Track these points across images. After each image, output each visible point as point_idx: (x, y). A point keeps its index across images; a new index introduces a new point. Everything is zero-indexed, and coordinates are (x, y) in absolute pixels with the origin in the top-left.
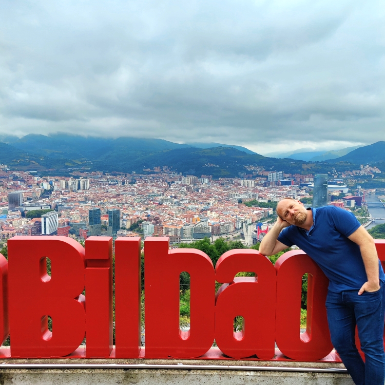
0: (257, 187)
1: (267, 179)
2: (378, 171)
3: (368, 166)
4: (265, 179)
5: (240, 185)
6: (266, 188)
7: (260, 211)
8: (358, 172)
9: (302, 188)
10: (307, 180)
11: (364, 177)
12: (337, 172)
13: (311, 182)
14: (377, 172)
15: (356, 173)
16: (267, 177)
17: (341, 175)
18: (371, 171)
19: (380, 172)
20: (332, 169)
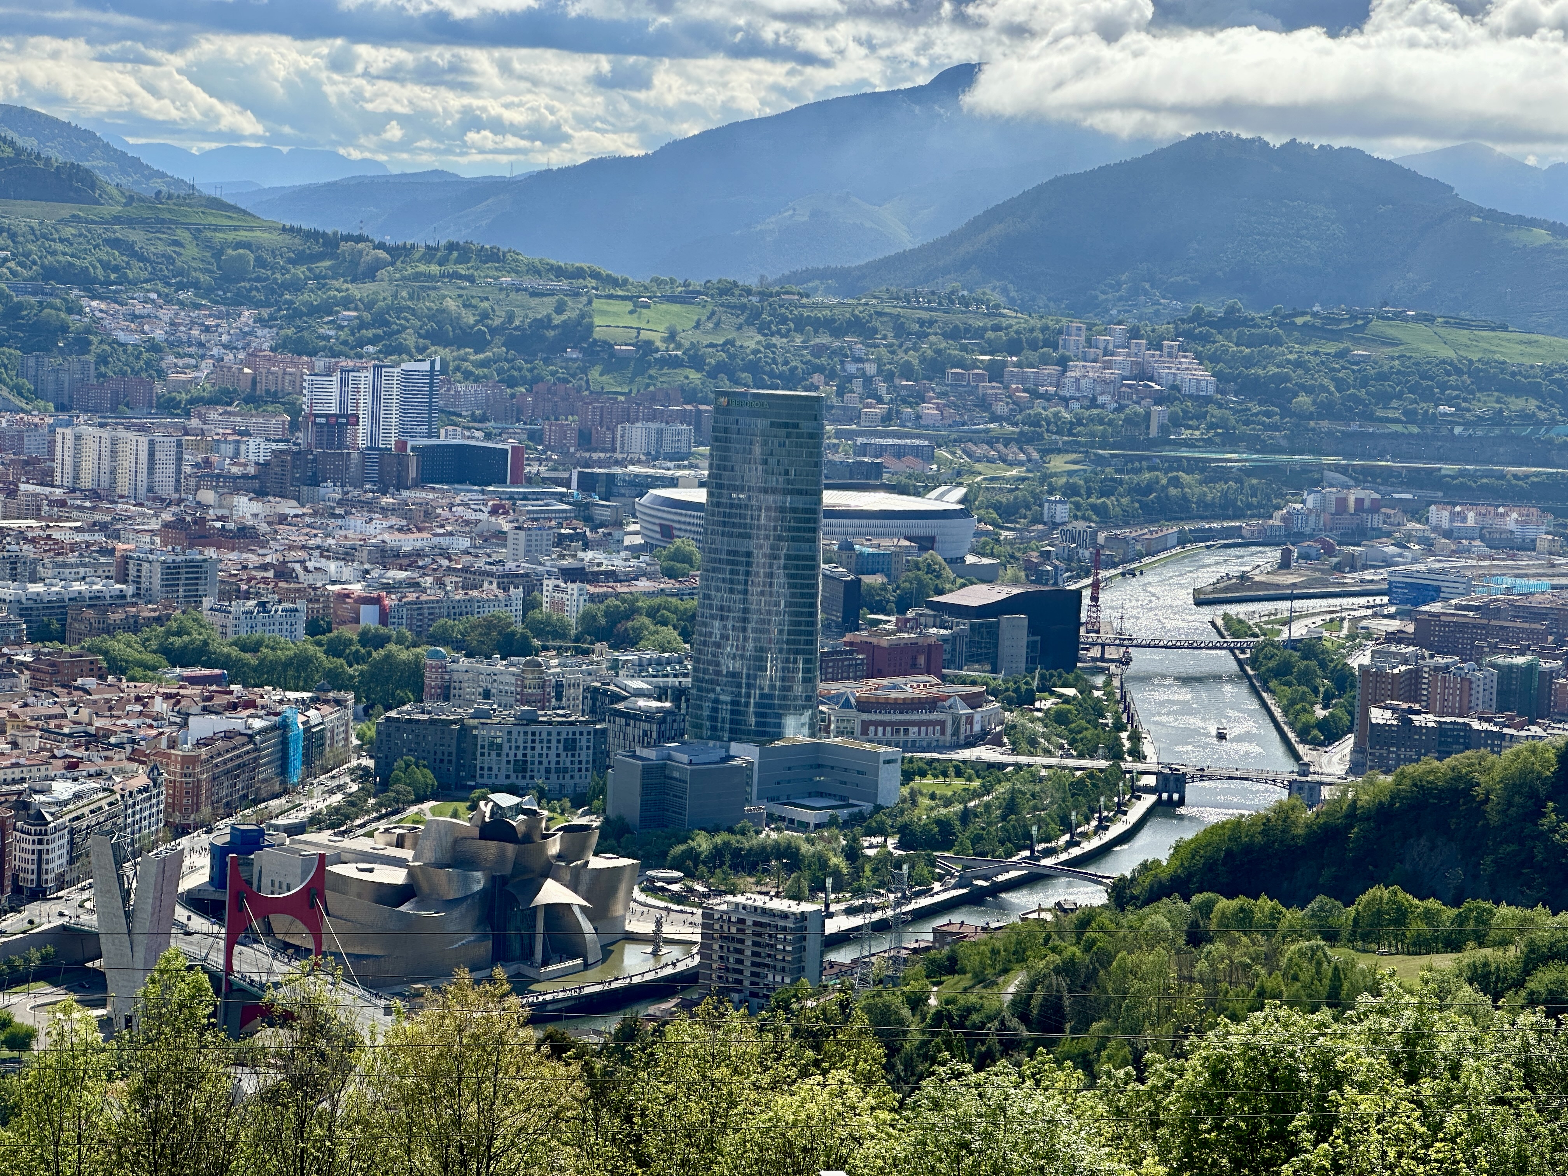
0: (208, 496)
2: (1200, 384)
4: (275, 425)
5: (46, 478)
6: (289, 508)
7: (234, 722)
8: (1044, 379)
10: (639, 438)
12: (888, 375)
13: (679, 457)
14: (1188, 384)
18: (1143, 375)
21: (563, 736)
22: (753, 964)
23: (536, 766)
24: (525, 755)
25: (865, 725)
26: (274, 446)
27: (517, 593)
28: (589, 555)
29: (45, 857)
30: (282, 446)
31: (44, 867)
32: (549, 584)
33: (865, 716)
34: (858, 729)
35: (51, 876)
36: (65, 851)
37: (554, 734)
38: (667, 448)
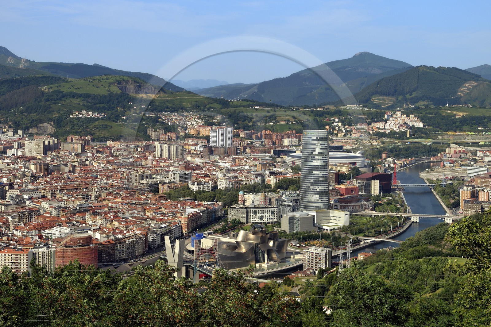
0: (189, 158)
1: (208, 141)
2: (419, 124)
3: (399, 114)
4: (204, 142)
5: (154, 156)
7: (196, 210)
8: (381, 125)
9: (278, 160)
10: (286, 142)
11: (393, 134)
12: (344, 125)
13: (295, 146)
14: (417, 125)
15: (378, 128)
16: (207, 138)
17: (351, 131)
18: (405, 123)
19: (421, 125)
20: (334, 120)
21: (271, 211)
22: (316, 263)
23: (265, 218)
24: (262, 215)
25: (341, 206)
26: (204, 147)
27: (259, 178)
28: (275, 169)
29: (155, 241)
30: (206, 147)
31: (155, 243)
32: (267, 176)
33: (341, 204)
34: (339, 208)
35: (157, 245)
36: (159, 239)
37: (269, 210)
38: (293, 144)
